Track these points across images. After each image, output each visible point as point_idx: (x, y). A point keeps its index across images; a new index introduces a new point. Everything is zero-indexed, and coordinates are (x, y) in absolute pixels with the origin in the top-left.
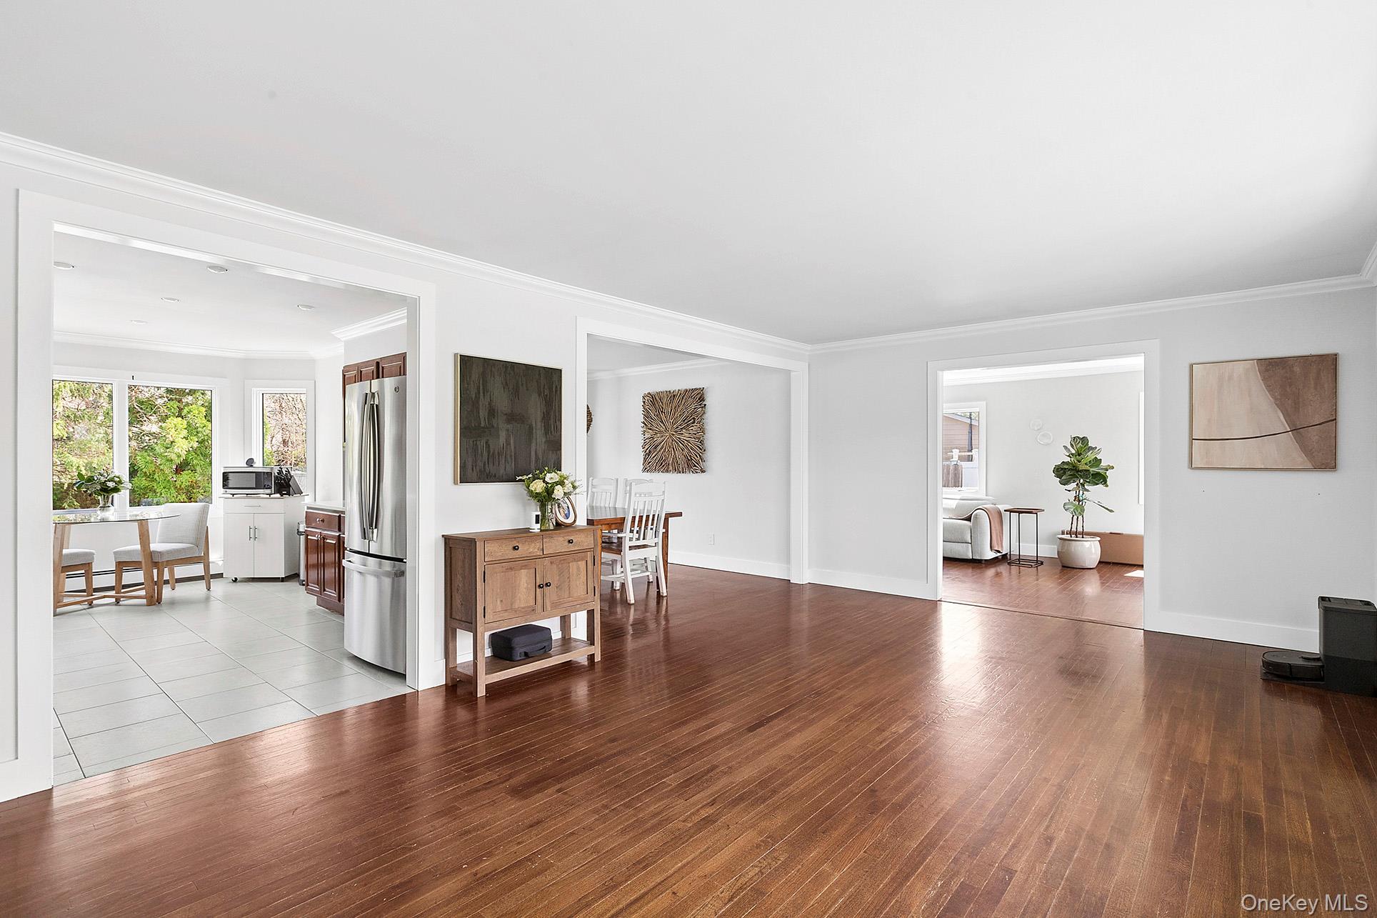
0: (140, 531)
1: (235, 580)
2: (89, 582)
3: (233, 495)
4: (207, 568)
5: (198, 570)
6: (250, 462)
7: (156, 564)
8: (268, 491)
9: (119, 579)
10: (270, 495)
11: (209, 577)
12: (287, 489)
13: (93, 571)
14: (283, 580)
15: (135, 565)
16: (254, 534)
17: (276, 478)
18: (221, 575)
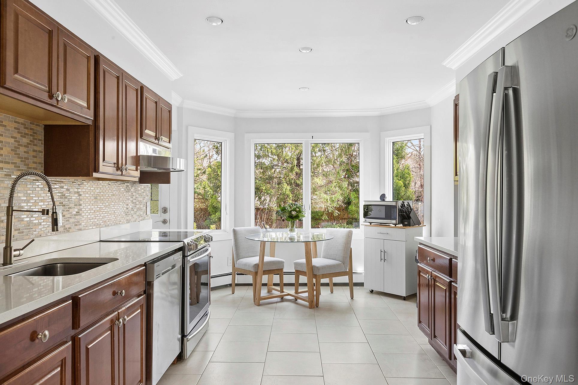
0: (306, 250)
1: (372, 291)
2: (281, 279)
3: (371, 223)
4: (351, 279)
5: (345, 279)
6: (383, 197)
7: (315, 276)
8: (394, 222)
9: (297, 279)
10: (395, 225)
11: (352, 285)
12: (408, 220)
13: (284, 271)
14: (404, 299)
15: (304, 273)
16: (384, 256)
17: (400, 211)
18: (362, 284)
